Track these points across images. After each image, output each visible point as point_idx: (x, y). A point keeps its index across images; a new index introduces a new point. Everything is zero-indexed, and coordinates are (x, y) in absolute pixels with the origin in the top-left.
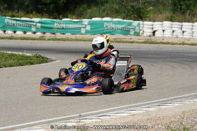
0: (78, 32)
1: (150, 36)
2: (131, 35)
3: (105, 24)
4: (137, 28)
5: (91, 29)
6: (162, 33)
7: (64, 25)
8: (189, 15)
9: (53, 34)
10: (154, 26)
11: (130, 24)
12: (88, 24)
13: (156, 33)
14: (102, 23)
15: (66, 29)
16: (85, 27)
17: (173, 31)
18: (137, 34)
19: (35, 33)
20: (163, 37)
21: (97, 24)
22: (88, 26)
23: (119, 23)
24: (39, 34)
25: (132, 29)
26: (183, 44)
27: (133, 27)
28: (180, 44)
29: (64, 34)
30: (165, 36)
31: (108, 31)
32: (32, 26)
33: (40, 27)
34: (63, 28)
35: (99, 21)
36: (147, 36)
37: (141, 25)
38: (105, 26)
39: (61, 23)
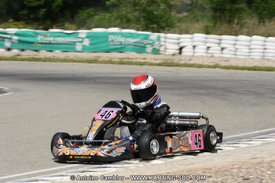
0: (71, 48)
1: (174, 55)
2: (148, 53)
3: (111, 38)
4: (157, 43)
5: (91, 44)
6: (192, 50)
7: (51, 39)
8: (237, 24)
9: (36, 51)
10: (181, 40)
11: (147, 37)
12: (87, 37)
13: (183, 50)
14: (106, 36)
15: (54, 44)
16: (81, 42)
17: (208, 48)
18: (156, 52)
19: (9, 49)
20: (193, 56)
21: (99, 37)
22: (86, 40)
23: (131, 36)
24: (15, 51)
25: (149, 44)
26: (216, 66)
27: (151, 42)
28: (209, 67)
29: (51, 51)
30: (196, 54)
31: (114, 47)
32: (6, 40)
33: (17, 42)
34: (50, 43)
35: (103, 33)
36: (170, 55)
37: (162, 39)
38: (110, 39)
39: (46, 36)
